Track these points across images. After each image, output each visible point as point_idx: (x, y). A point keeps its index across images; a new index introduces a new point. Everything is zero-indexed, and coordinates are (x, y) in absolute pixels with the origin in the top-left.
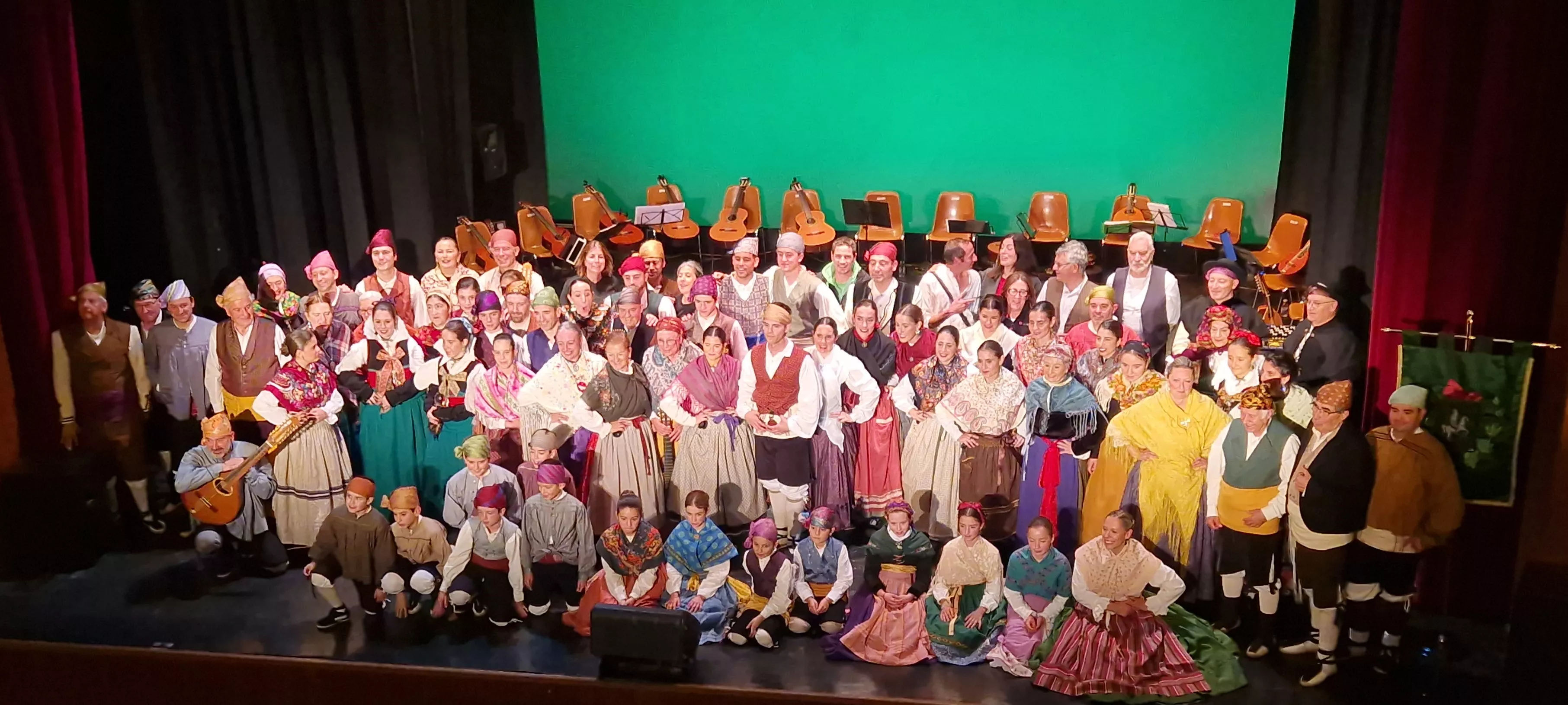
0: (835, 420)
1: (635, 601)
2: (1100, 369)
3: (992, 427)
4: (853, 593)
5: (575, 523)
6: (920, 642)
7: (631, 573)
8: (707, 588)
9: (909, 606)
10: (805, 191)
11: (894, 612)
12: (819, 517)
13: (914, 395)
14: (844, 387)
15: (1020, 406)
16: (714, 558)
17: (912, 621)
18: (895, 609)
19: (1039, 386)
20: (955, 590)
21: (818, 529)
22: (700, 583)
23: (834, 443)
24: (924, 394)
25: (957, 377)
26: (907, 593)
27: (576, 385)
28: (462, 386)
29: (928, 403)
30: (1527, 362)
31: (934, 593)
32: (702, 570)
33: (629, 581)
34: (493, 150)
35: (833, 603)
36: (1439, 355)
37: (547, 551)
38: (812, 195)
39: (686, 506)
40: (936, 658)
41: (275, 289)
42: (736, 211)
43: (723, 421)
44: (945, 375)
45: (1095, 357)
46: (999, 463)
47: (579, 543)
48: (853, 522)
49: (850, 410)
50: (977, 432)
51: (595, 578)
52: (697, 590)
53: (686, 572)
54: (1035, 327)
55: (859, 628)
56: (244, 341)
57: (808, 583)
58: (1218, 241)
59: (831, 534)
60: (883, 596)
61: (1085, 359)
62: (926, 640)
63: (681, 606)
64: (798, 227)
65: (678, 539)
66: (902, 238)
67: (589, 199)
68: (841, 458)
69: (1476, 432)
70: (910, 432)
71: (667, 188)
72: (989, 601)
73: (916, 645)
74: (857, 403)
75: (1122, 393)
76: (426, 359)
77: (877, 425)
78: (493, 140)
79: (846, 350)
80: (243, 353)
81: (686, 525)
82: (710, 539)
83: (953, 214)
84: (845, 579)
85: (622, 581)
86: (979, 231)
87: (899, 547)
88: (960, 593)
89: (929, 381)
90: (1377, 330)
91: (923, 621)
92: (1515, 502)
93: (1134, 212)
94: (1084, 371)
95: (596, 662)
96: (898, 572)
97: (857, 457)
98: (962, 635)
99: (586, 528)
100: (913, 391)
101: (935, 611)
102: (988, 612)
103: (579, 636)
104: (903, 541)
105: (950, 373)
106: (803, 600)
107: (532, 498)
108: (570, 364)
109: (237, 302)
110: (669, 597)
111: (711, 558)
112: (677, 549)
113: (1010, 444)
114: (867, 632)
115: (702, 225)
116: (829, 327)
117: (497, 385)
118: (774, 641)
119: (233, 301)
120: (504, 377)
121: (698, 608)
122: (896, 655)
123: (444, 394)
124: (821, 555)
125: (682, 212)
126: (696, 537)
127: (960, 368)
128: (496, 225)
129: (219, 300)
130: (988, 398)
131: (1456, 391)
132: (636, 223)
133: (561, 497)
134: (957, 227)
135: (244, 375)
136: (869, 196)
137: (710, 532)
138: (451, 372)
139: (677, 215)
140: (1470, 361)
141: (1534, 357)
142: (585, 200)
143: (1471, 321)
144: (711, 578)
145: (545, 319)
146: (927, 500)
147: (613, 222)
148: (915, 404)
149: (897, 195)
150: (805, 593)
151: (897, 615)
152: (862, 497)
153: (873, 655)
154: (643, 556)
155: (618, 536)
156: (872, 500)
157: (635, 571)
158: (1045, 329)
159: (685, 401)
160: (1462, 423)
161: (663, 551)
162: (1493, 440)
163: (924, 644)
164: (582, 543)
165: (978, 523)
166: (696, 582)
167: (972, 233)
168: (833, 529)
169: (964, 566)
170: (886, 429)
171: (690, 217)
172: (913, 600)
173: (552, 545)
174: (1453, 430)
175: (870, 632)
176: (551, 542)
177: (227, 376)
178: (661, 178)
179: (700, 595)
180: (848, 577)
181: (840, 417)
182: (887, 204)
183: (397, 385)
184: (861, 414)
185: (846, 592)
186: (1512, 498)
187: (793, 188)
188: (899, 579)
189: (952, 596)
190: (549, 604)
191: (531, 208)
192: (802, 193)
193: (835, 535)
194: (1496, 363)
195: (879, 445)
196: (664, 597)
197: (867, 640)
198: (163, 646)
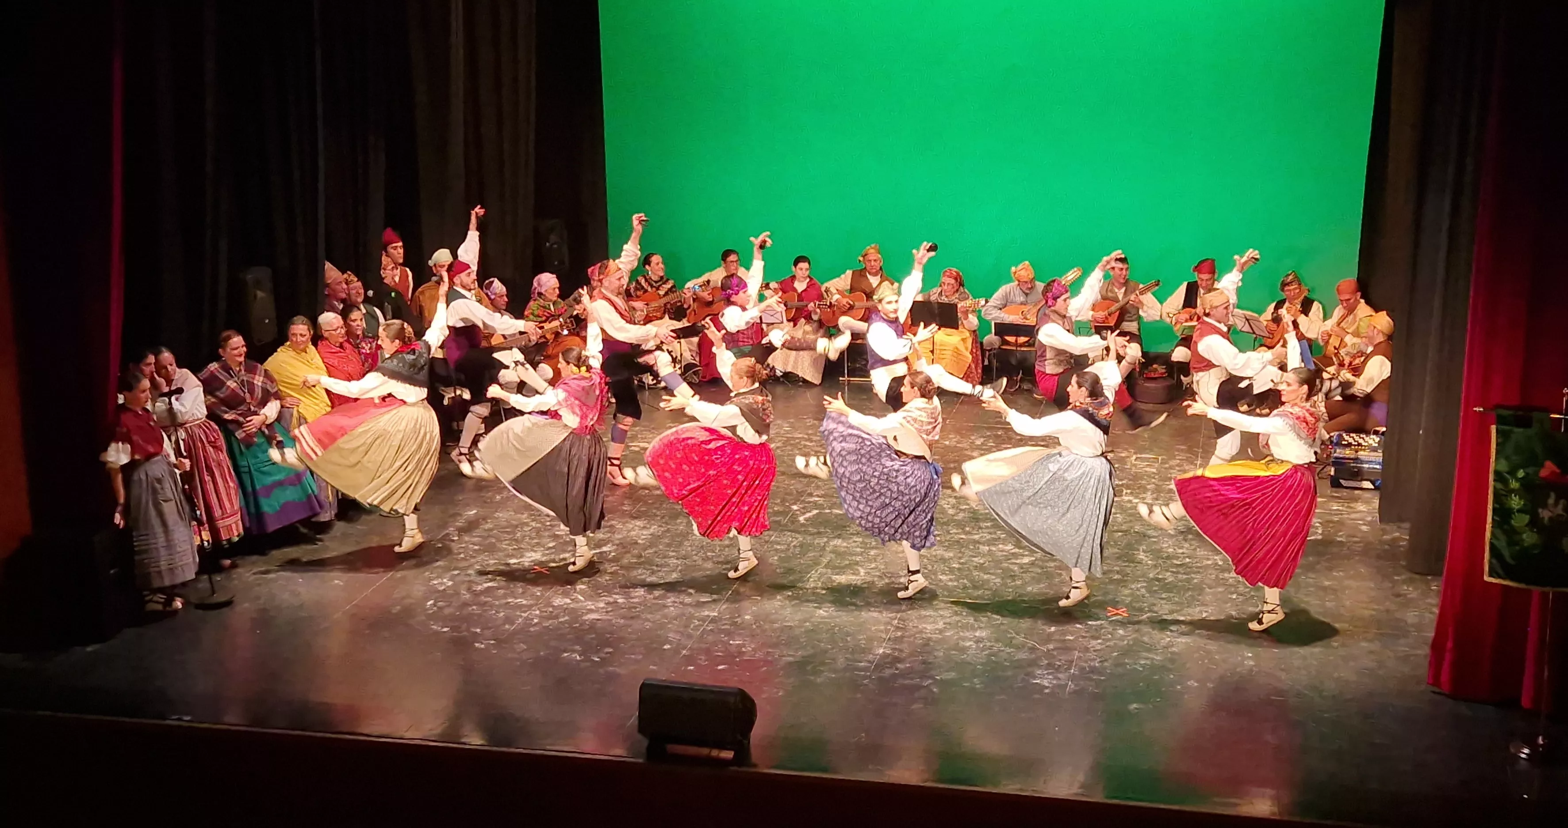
34: (555, 246)
36: (1534, 436)
78: (555, 236)
90: (1468, 409)
131: (1554, 474)
160: (1560, 507)
174: (1550, 514)
198: (179, 719)
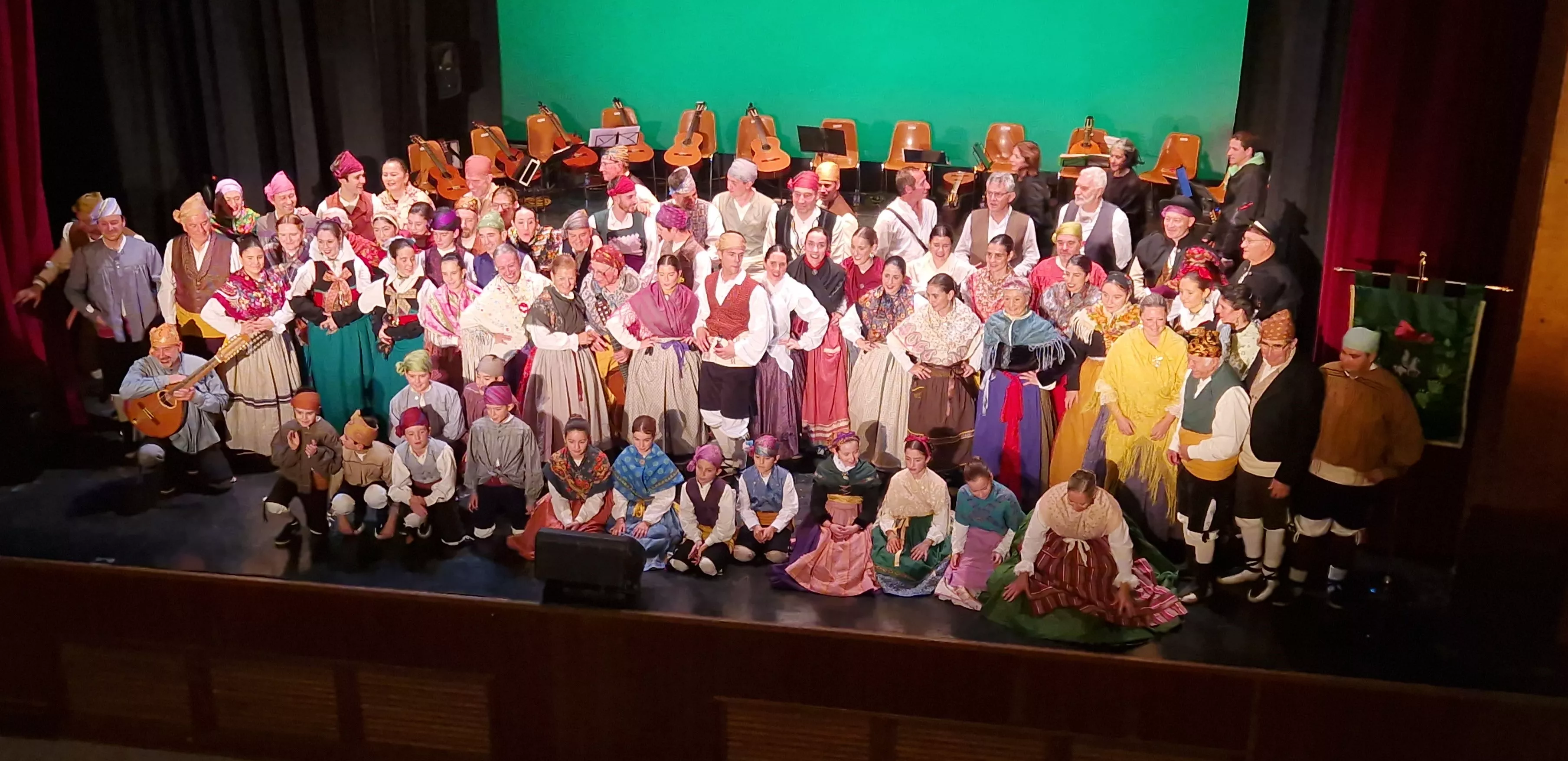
0: (784, 347)
1: (580, 525)
2: (1067, 303)
3: (943, 358)
4: (800, 522)
5: (522, 446)
6: (866, 573)
7: (578, 497)
8: (652, 514)
9: (856, 536)
10: (760, 116)
11: (840, 543)
12: (763, 445)
13: (861, 325)
14: (793, 314)
15: (972, 340)
16: (659, 484)
17: (858, 552)
18: (841, 540)
19: (999, 320)
20: (902, 521)
21: (762, 458)
22: (645, 509)
23: (784, 369)
24: (871, 325)
25: (904, 307)
26: (853, 525)
27: (517, 306)
28: (413, 303)
29: (875, 333)
30: (1479, 305)
31: (881, 524)
32: (648, 495)
33: (575, 505)
34: (448, 69)
35: (779, 531)
36: (1392, 297)
37: (494, 474)
38: (769, 122)
39: (634, 431)
40: (882, 589)
41: (232, 205)
42: (692, 136)
43: (672, 347)
44: (891, 305)
45: (1062, 291)
46: (949, 394)
47: (525, 466)
48: (801, 451)
49: (798, 338)
50: (927, 362)
51: (542, 501)
52: (642, 517)
53: (631, 496)
54: (993, 260)
55: (805, 559)
56: (200, 257)
57: (756, 511)
58: (1174, 176)
59: (776, 462)
60: (829, 527)
61: (1052, 291)
62: (872, 571)
63: (626, 532)
64: (753, 153)
65: (623, 463)
66: (858, 166)
67: (543, 120)
68: (790, 384)
69: (1427, 374)
70: (857, 362)
71: (623, 111)
72: (935, 534)
73: (861, 577)
74: (806, 330)
75: (1104, 325)
76: (373, 279)
77: (825, 354)
78: (447, 58)
79: (795, 278)
80: (199, 269)
81: (632, 450)
82: (656, 464)
83: (910, 143)
84: (791, 508)
85: (568, 505)
86: (935, 161)
87: (845, 478)
88: (907, 524)
89: (875, 311)
90: (1329, 268)
91: (869, 552)
92: (1465, 444)
93: (1091, 146)
94: (1051, 304)
95: (539, 587)
96: (845, 502)
97: (805, 384)
98: (907, 566)
99: (533, 453)
100: (860, 322)
101: (882, 542)
102: (934, 544)
103: (522, 560)
104: (849, 472)
105: (896, 303)
106: (749, 527)
107: (478, 420)
108: (511, 286)
109: (193, 218)
110: (614, 522)
111: (657, 483)
112: (624, 474)
113: (959, 375)
114: (813, 563)
115: (656, 148)
116: (783, 254)
117: (449, 304)
118: (718, 569)
119: (190, 217)
120: (455, 296)
121: (644, 534)
122: (841, 585)
123: (393, 313)
124: (766, 483)
125: (637, 135)
126: (642, 462)
127: (907, 298)
128: (449, 144)
129: (176, 214)
130: (940, 330)
131: (1408, 332)
132: (590, 145)
133: (508, 420)
134: (913, 156)
135: (198, 291)
136: (825, 124)
137: (656, 458)
138: (399, 291)
139: (632, 138)
140: (1422, 301)
141: (1485, 299)
142: (539, 121)
143: (1424, 263)
144: (656, 504)
145: (490, 242)
146: (874, 430)
147: (567, 144)
148: (863, 334)
149: (854, 123)
150: (751, 521)
151: (843, 546)
152: (808, 426)
153: (818, 585)
154: (590, 480)
155: (565, 459)
156: (818, 428)
157: (582, 495)
158: (1002, 263)
159: (634, 324)
160: (1414, 363)
161: (610, 476)
162: (1444, 381)
163: (870, 576)
164: (528, 466)
165: (924, 457)
166: (642, 508)
167: (927, 163)
168: (778, 457)
169: (911, 498)
170: (834, 358)
171: (645, 141)
172: (859, 531)
173: (499, 468)
174: (1405, 370)
175: (815, 563)
176: (498, 464)
177: (181, 291)
178: (616, 100)
179: (645, 522)
180: (793, 505)
181: (788, 344)
182: (843, 132)
183: (343, 306)
184: (808, 342)
185: (791, 521)
186: (1462, 439)
187: (749, 113)
188: (845, 510)
189: (899, 527)
190: (494, 527)
191: (485, 127)
192: (758, 119)
193: (780, 463)
194: (1448, 305)
195: (826, 375)
196: (609, 522)
197: (812, 572)
198: (105, 562)
